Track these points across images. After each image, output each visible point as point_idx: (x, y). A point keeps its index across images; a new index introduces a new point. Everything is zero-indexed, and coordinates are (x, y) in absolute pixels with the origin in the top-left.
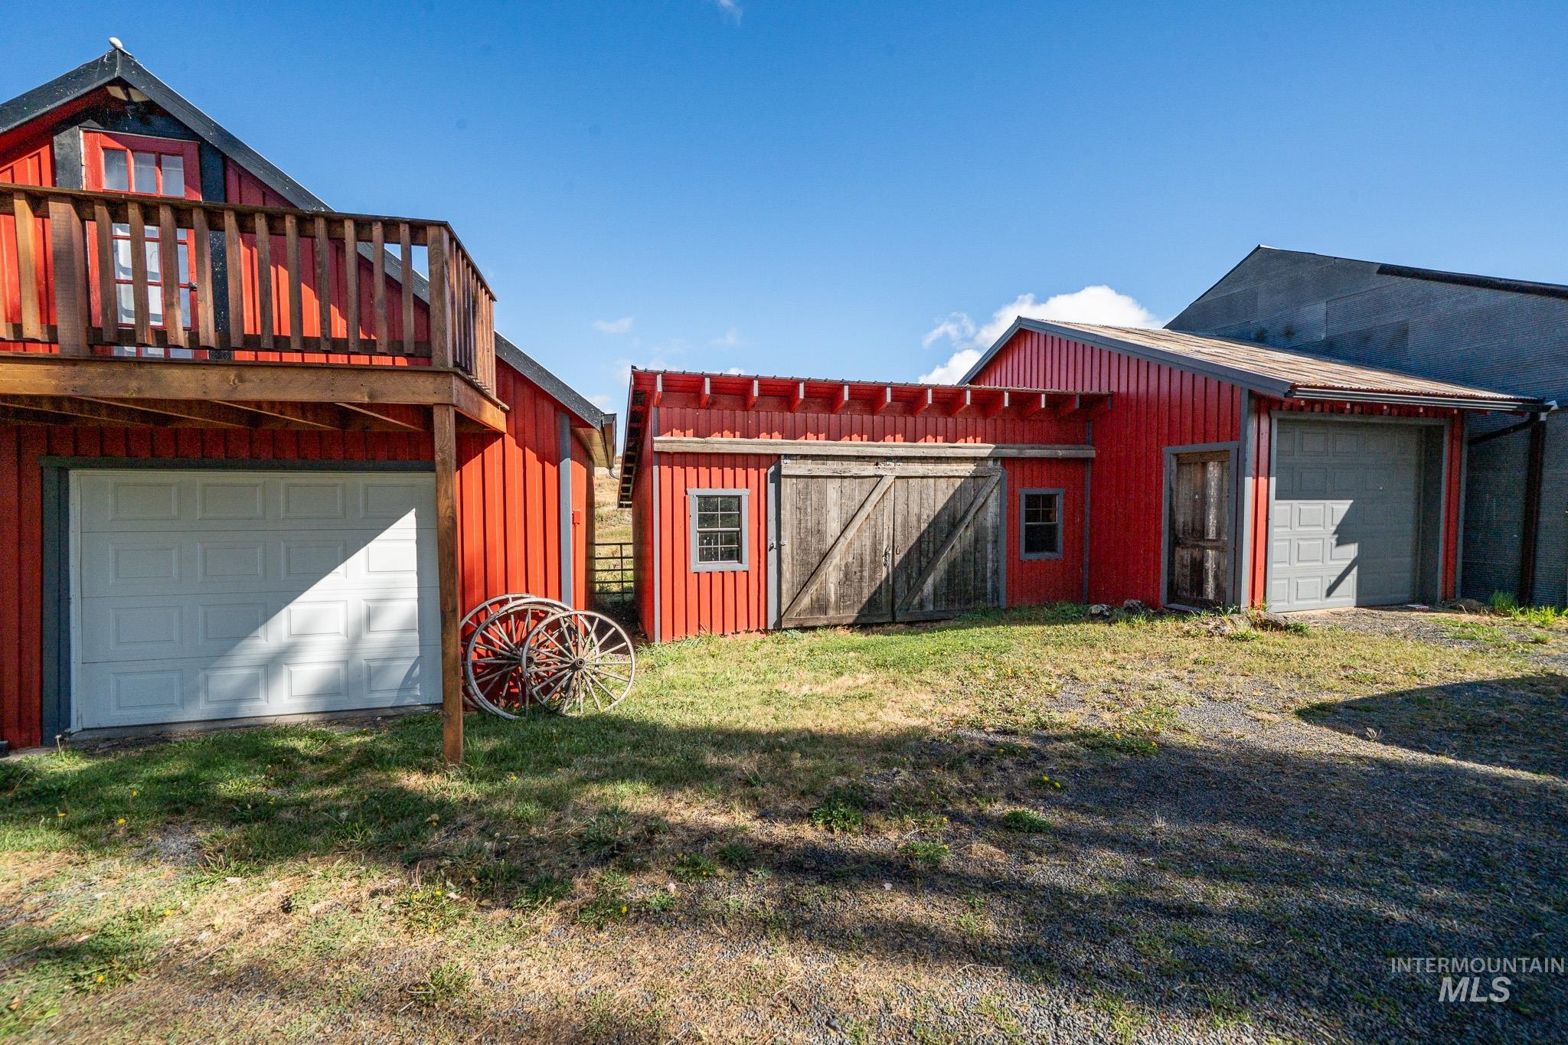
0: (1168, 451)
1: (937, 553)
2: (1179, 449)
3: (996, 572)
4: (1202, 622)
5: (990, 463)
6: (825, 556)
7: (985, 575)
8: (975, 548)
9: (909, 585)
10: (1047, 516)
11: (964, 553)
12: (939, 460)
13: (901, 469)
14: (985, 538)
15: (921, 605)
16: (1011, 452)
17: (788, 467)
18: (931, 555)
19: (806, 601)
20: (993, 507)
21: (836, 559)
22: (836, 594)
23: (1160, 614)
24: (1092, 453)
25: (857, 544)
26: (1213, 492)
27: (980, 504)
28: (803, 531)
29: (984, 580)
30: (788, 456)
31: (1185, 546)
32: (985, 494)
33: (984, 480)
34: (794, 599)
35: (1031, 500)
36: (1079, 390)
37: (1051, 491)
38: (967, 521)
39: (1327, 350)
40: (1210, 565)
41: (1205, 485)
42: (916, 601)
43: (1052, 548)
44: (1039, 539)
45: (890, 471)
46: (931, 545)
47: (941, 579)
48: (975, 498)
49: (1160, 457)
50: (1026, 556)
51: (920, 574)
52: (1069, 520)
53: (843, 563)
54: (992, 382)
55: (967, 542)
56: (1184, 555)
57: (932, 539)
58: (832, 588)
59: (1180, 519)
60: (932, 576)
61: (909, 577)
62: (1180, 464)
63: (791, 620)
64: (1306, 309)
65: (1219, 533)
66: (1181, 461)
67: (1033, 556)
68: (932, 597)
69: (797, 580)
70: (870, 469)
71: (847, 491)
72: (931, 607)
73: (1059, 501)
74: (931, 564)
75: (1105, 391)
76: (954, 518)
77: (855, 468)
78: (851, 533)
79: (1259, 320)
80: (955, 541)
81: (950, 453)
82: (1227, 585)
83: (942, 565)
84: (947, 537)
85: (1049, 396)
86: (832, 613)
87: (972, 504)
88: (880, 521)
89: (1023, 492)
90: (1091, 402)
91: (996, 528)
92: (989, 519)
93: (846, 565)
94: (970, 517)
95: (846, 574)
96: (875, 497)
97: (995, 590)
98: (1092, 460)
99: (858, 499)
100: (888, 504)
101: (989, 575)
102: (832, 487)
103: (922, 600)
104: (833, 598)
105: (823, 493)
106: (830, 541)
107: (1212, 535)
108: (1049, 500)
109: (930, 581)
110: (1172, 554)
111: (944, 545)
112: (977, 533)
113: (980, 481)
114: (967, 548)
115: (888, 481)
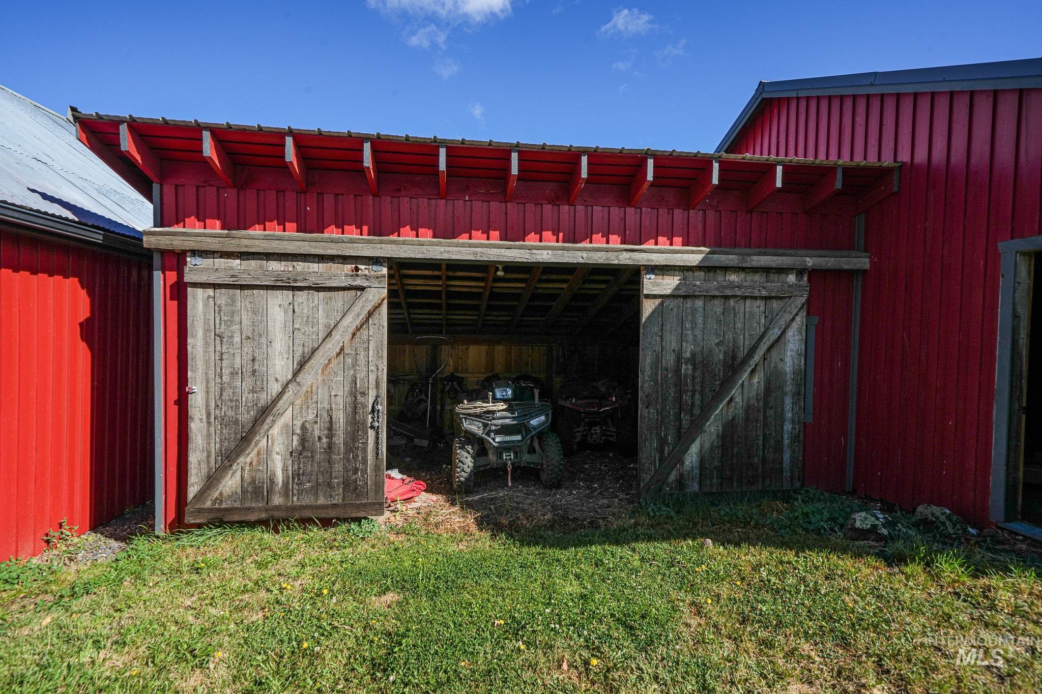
1: (707, 409)
5: (792, 278)
6: (265, 412)
7: (780, 442)
8: (766, 405)
9: (662, 452)
11: (748, 408)
14: (781, 387)
18: (697, 411)
19: (231, 481)
20: (794, 342)
21: (285, 417)
22: (285, 470)
24: (863, 262)
25: (322, 394)
27: (774, 337)
28: (226, 371)
29: (779, 449)
30: (195, 253)
32: (782, 323)
33: (781, 303)
34: (212, 480)
38: (752, 363)
42: (673, 477)
46: (697, 396)
47: (712, 449)
48: (767, 329)
51: (679, 436)
52: (823, 366)
53: (298, 423)
54: (758, 149)
55: (754, 393)
57: (698, 388)
58: (278, 463)
60: (698, 442)
61: (663, 442)
63: (200, 511)
68: (697, 471)
69: (214, 448)
71: (303, 310)
72: (696, 487)
74: (697, 427)
75: (888, 162)
76: (734, 358)
78: (308, 378)
80: (735, 392)
83: (713, 427)
84: (722, 385)
85: (788, 169)
86: (278, 501)
87: (762, 337)
88: (362, 358)
90: (866, 183)
91: (798, 373)
92: (788, 360)
93: (303, 427)
94: (757, 357)
95: (303, 440)
98: (864, 272)
99: (323, 323)
101: (786, 442)
102: (277, 303)
103: (681, 475)
104: (280, 478)
105: (259, 313)
106: (275, 388)
109: (694, 448)
111: (717, 397)
112: (768, 382)
113: (775, 304)
114: (753, 401)
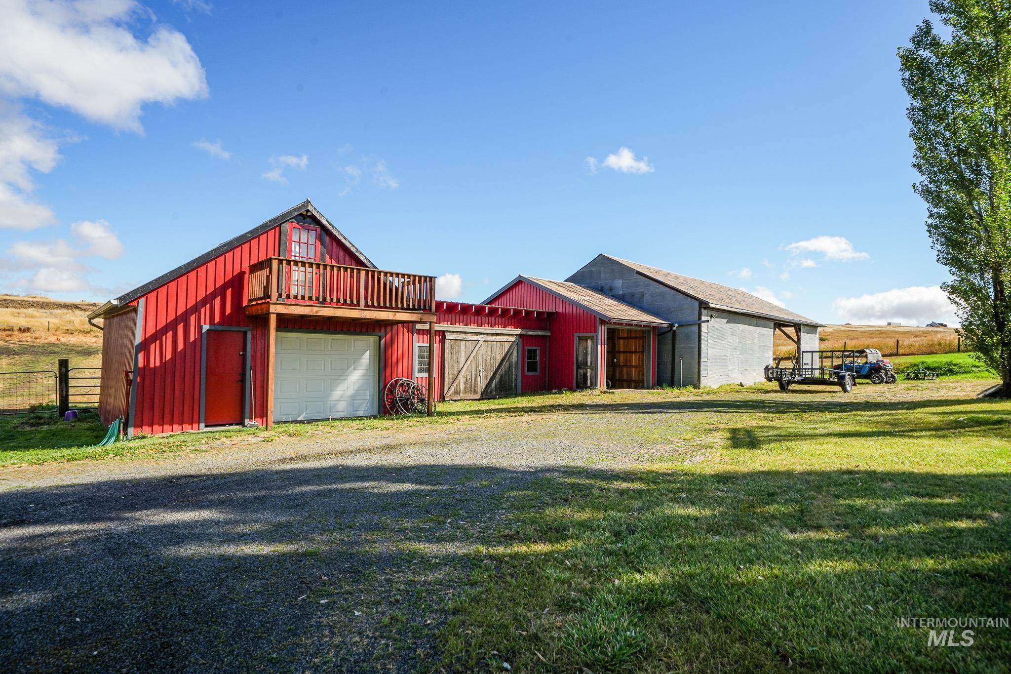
0: (576, 335)
1: (497, 371)
2: (581, 335)
3: (516, 379)
4: (589, 391)
5: (519, 337)
6: (459, 372)
7: (512, 380)
8: (510, 370)
10: (534, 358)
11: (505, 372)
12: (497, 334)
13: (485, 338)
14: (513, 366)
15: (491, 392)
16: (524, 333)
17: (448, 336)
18: (494, 372)
19: (453, 389)
20: (515, 354)
21: (463, 373)
23: (575, 391)
24: (549, 334)
25: (470, 367)
26: (589, 350)
27: (511, 352)
28: (452, 361)
30: (447, 331)
31: (581, 368)
32: (513, 348)
34: (449, 389)
35: (529, 351)
36: (547, 310)
37: (535, 348)
38: (507, 359)
39: (621, 298)
40: (589, 374)
41: (586, 349)
42: (489, 390)
43: (536, 371)
44: (532, 367)
45: (482, 338)
46: (494, 368)
47: (498, 382)
48: (509, 350)
49: (573, 337)
50: (527, 373)
51: (491, 379)
52: (541, 359)
53: (465, 375)
54: (500, 304)
55: (507, 367)
56: (581, 371)
57: (495, 366)
58: (462, 386)
59: (580, 359)
60: (495, 380)
61: (487, 381)
62: (579, 340)
63: (448, 397)
64: (616, 281)
65: (591, 363)
66: (580, 338)
67: (530, 374)
68: (495, 389)
69: (450, 381)
70: (475, 338)
71: (467, 346)
72: (494, 393)
73: (538, 352)
75: (554, 311)
77: (470, 337)
78: (469, 362)
79: (602, 282)
80: (503, 367)
81: (504, 332)
82: (594, 381)
83: (498, 376)
85: (537, 312)
86: (461, 395)
87: (508, 352)
88: (478, 358)
89: (527, 348)
90: (550, 314)
91: (517, 362)
92: (514, 359)
93: (467, 376)
95: (466, 380)
96: (477, 348)
97: (516, 387)
98: (549, 337)
99: (471, 348)
100: (481, 351)
101: (514, 380)
102: (463, 343)
103: (491, 390)
104: (462, 389)
105: (459, 346)
106: (462, 366)
107: (589, 365)
108: (535, 351)
109: (494, 382)
110: (577, 371)
111: (499, 368)
112: (510, 364)
114: (506, 369)
115: (481, 342)
